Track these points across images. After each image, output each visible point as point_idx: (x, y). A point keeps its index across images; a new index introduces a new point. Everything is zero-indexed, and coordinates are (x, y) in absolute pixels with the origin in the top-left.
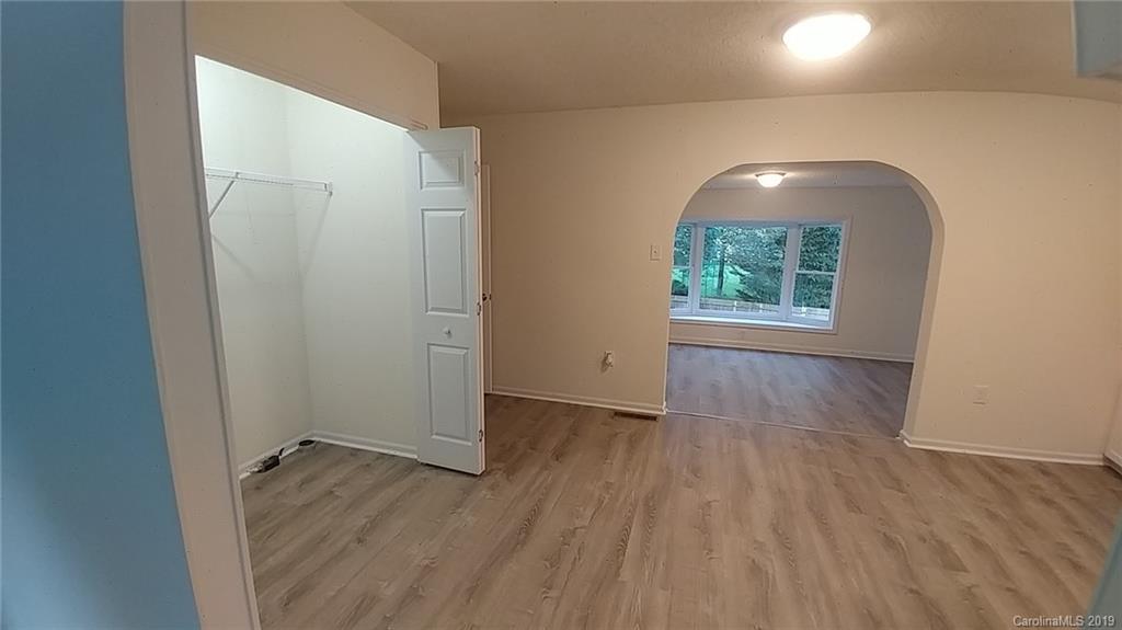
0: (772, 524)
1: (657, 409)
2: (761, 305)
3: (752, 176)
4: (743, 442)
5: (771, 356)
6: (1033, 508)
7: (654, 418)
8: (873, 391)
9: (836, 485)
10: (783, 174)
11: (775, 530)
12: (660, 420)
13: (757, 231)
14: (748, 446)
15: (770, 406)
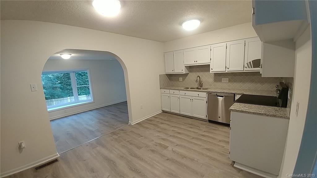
0: (130, 169)
1: (56, 156)
2: (54, 100)
3: (59, 55)
4: (97, 148)
5: (78, 115)
6: (162, 126)
7: (56, 161)
8: (113, 115)
9: (130, 144)
10: (71, 55)
11: (132, 170)
12: (59, 159)
13: (48, 75)
14: (99, 148)
15: (93, 131)
